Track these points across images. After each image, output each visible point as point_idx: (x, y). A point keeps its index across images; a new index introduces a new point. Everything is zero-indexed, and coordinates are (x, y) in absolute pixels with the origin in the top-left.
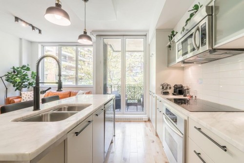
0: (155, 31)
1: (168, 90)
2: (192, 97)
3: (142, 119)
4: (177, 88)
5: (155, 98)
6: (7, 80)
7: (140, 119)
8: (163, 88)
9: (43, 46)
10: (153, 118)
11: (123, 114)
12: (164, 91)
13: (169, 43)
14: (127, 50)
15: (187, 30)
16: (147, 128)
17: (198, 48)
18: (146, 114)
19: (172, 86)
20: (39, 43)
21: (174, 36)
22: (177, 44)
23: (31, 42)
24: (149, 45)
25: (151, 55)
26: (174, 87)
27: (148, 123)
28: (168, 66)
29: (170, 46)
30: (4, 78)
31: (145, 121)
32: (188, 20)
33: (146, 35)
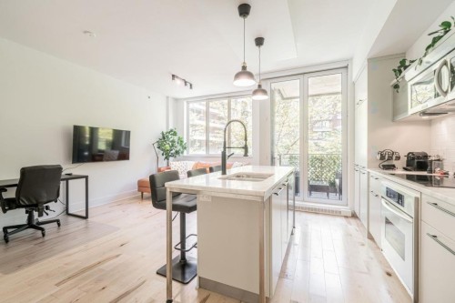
0: (366, 63)
1: (394, 162)
2: (447, 173)
3: (340, 212)
4: (413, 159)
5: (366, 175)
6: (159, 148)
7: (336, 212)
8: (382, 158)
9: (188, 103)
10: (362, 213)
11: (303, 201)
12: (386, 163)
13: (395, 80)
14: (310, 93)
15: (428, 62)
16: (349, 226)
17: (446, 93)
18: (347, 205)
19: (403, 154)
20: (185, 99)
21: (406, 67)
22: (410, 84)
23: (176, 100)
24: (354, 84)
25: (357, 101)
26: (408, 156)
27: (352, 221)
28: (393, 120)
29: (396, 86)
30: (156, 145)
31: (346, 217)
32: (429, 47)
33: (347, 67)
